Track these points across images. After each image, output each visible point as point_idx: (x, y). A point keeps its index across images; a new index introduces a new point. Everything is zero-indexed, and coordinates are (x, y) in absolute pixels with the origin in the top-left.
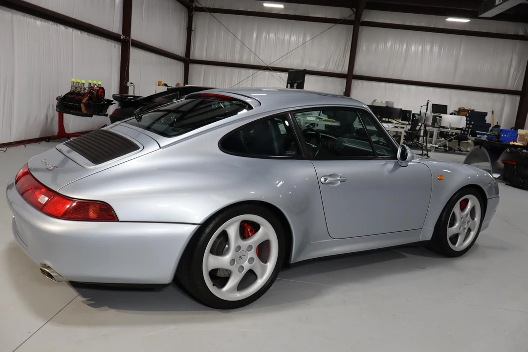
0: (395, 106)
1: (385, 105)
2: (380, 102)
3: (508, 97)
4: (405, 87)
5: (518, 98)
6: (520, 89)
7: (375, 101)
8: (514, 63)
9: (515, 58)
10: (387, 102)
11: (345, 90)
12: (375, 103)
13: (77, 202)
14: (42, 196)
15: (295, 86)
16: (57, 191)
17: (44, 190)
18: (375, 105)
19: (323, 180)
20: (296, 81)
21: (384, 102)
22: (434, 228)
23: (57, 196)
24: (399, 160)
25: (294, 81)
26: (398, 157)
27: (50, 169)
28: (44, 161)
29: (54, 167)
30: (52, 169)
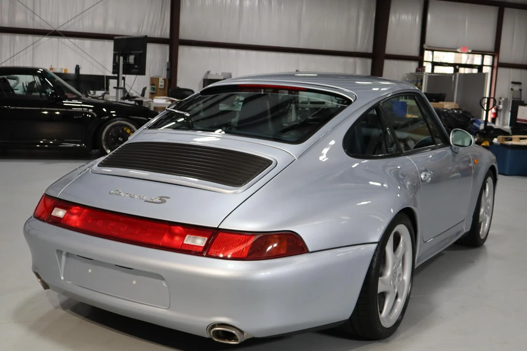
3: (358, 61)
4: (233, 52)
5: (369, 62)
6: (370, 50)
7: (208, 72)
8: (361, 21)
9: (362, 15)
10: (223, 73)
11: (168, 60)
12: (209, 75)
13: (262, 235)
14: (187, 236)
15: (131, 59)
16: (217, 227)
17: (181, 228)
18: (209, 78)
19: (422, 176)
20: (132, 52)
21: (220, 74)
22: (473, 217)
23: (220, 233)
24: (454, 146)
25: (129, 52)
26: (451, 143)
27: (154, 201)
28: (116, 192)
29: (161, 198)
30: (161, 201)
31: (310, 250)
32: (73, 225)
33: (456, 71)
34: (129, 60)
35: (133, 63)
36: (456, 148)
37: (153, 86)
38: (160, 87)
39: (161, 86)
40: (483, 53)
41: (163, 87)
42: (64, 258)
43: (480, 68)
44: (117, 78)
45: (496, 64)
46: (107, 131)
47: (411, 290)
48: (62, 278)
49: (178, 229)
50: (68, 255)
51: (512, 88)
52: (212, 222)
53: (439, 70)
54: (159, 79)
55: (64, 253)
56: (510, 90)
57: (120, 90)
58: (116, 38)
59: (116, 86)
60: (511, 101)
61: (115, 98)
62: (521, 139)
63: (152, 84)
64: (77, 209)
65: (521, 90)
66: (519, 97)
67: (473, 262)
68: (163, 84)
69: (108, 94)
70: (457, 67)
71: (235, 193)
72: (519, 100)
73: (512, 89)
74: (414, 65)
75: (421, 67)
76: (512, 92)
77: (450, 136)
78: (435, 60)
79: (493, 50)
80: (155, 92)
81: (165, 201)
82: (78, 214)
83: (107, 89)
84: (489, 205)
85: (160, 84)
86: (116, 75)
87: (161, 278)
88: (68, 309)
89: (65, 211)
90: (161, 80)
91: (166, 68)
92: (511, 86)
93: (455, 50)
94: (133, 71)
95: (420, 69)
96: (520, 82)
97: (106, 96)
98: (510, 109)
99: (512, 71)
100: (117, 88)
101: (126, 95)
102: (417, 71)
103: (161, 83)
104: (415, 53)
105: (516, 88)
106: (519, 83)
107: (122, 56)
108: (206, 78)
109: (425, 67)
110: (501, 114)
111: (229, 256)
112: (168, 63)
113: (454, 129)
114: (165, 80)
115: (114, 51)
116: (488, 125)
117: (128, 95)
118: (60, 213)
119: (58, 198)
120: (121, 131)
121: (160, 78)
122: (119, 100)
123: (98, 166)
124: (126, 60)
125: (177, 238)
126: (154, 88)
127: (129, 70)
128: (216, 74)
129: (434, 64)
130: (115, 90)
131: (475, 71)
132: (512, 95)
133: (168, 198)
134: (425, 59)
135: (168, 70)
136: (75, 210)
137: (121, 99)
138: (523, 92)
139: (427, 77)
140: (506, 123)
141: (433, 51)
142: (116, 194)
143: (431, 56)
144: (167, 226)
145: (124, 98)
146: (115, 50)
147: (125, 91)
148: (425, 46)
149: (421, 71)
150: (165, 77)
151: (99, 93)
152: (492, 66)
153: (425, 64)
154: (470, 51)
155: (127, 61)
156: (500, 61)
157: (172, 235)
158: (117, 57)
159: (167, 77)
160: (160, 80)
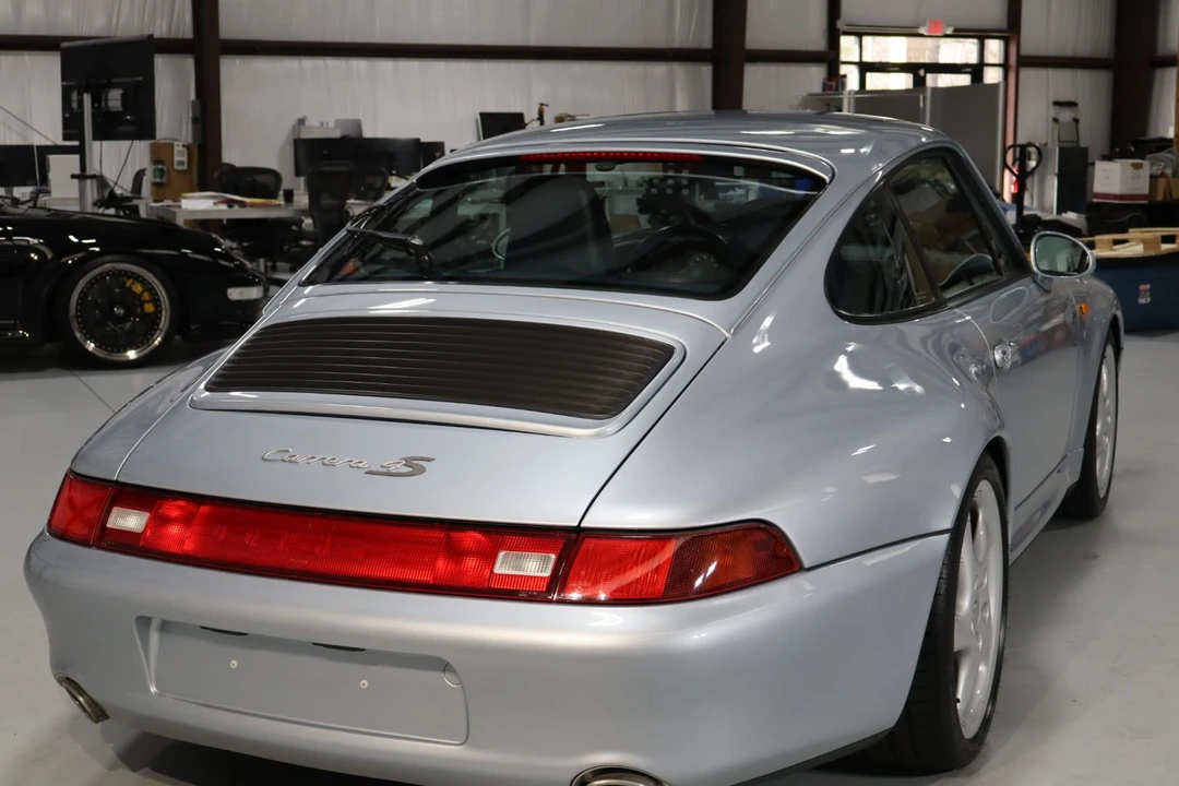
0: (368, 133)
1: (337, 134)
2: (317, 124)
3: (679, 70)
4: (360, 65)
5: (706, 71)
6: (706, 41)
7: (301, 121)
10: (338, 123)
11: (193, 96)
12: (303, 129)
13: (689, 538)
14: (501, 554)
15: (115, 99)
16: (576, 524)
17: (478, 536)
18: (304, 136)
19: (998, 357)
20: (114, 80)
21: (332, 125)
22: (1085, 446)
23: (587, 540)
24: (1041, 274)
25: (106, 81)
26: (1035, 269)
27: (392, 469)
28: (279, 457)
29: (408, 462)
30: (410, 469)
31: (807, 564)
32: (175, 549)
33: (919, 82)
34: (107, 100)
35: (120, 109)
36: (1045, 278)
37: (160, 167)
38: (176, 167)
39: (181, 163)
40: (981, 35)
41: (185, 167)
42: (154, 636)
43: (976, 71)
44: (80, 151)
45: (1013, 60)
46: (82, 292)
47: (1004, 641)
48: (153, 689)
49: (472, 539)
50: (165, 627)
51: (1057, 117)
52: (564, 515)
53: (876, 81)
54: (172, 145)
55: (155, 623)
56: (1051, 121)
57: (88, 182)
58: (64, 44)
59: (77, 171)
60: (1057, 149)
61: (78, 202)
62: (1117, 242)
63: (155, 161)
64: (181, 508)
65: (1076, 121)
66: (1074, 139)
67: (1095, 557)
68: (185, 159)
69: (48, 192)
70: (922, 72)
71: (598, 435)
72: (1075, 145)
73: (1055, 120)
74: (815, 75)
75: (834, 79)
76: (1057, 126)
77: (1029, 251)
78: (868, 58)
79: (1005, 27)
80: (164, 180)
81: (422, 470)
82: (187, 521)
83: (44, 179)
84: (1109, 414)
85: (177, 158)
86: (76, 143)
87: (445, 667)
88: (142, 768)
89: (146, 516)
90: (178, 148)
91: (191, 115)
92: (1053, 112)
93: (914, 31)
94: (121, 129)
95: (833, 84)
96: (1073, 99)
97: (42, 199)
98: (1057, 171)
99: (1053, 75)
100: (82, 176)
101: (106, 194)
102: (825, 87)
103: (180, 157)
104: (818, 43)
105: (1066, 115)
106: (1072, 105)
107: (87, 92)
108: (296, 137)
109: (845, 76)
110: (1033, 183)
111: (603, 596)
112: (193, 102)
113: (1038, 235)
114: (188, 147)
115: (63, 80)
116: (1026, 213)
117: (112, 193)
118: (131, 521)
119: (116, 482)
120: (117, 290)
121: (176, 143)
122: (90, 209)
123: (207, 389)
124: (100, 104)
125: (471, 563)
126: (162, 170)
127: (108, 128)
128: (322, 124)
129: (865, 68)
130: (76, 181)
131: (963, 80)
132: (1056, 133)
133: (428, 460)
134: (843, 57)
135: (195, 121)
136: (173, 510)
137: (95, 204)
138: (1081, 126)
139: (852, 100)
140: (1047, 205)
141: (860, 35)
142: (283, 460)
143: (857, 48)
144: (441, 534)
145: (100, 203)
146: (64, 78)
147: (101, 181)
148: (841, 25)
149: (837, 89)
150: (190, 140)
151: (21, 192)
152: (1005, 66)
153: (843, 70)
154: (949, 31)
155: (103, 105)
156: (1024, 52)
157: (457, 554)
158: (75, 96)
159: (195, 137)
160: (176, 149)
